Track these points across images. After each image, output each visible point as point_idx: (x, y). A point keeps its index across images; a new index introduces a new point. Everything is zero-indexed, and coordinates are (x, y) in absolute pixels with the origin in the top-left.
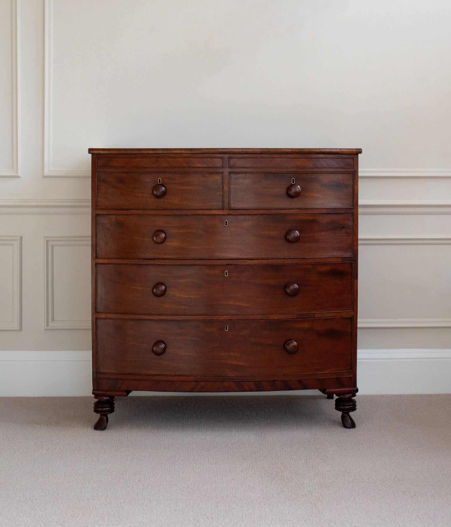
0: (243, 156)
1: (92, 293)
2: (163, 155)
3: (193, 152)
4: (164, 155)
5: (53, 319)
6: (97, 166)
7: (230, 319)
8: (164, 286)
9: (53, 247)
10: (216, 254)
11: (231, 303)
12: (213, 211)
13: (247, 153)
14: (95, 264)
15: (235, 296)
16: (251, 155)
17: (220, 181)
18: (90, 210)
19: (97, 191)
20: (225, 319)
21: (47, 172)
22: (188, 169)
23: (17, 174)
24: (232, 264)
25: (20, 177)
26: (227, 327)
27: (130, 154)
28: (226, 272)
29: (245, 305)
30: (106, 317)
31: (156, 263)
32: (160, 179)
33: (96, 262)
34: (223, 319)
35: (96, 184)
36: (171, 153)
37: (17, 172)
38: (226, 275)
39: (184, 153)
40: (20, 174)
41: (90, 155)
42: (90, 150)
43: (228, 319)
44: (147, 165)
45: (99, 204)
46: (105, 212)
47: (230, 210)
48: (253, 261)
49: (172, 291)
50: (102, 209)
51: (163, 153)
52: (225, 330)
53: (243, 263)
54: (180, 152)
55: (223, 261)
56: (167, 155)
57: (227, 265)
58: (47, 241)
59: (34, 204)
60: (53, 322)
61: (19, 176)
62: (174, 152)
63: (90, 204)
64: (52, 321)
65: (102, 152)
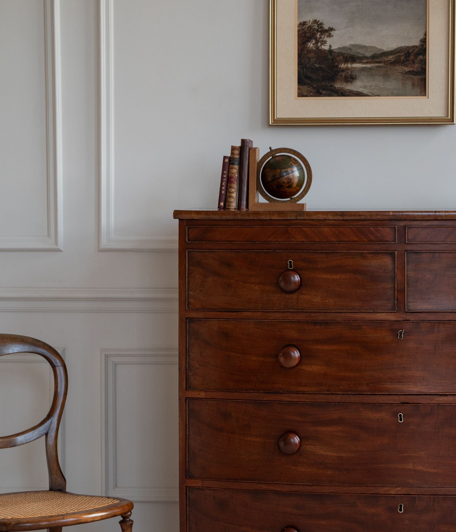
0: (429, 223)
1: (180, 445)
2: (295, 221)
3: (346, 218)
4: (297, 221)
5: (116, 484)
6: (188, 239)
7: (406, 493)
8: (297, 437)
9: (115, 365)
10: (383, 386)
11: (409, 467)
12: (379, 315)
13: (436, 219)
14: (184, 398)
15: (416, 455)
16: (442, 221)
17: (390, 267)
18: (176, 306)
19: (188, 280)
20: (399, 493)
21: (104, 243)
22: (337, 245)
23: (57, 245)
24: (410, 402)
25: (62, 251)
26: (402, 506)
27: (241, 220)
28: (400, 415)
29: (432, 470)
30: (203, 486)
31: (284, 398)
32: (290, 262)
33: (186, 397)
34: (394, 493)
35: (186, 268)
36: (310, 220)
37: (56, 243)
38: (401, 420)
39: (331, 219)
40: (61, 246)
41: (177, 221)
42: (177, 214)
43: (404, 494)
44: (269, 239)
45: (191, 300)
46: (201, 315)
47: (407, 313)
48: (445, 398)
49: (311, 445)
50: (197, 310)
51: (297, 220)
52: (398, 511)
53: (428, 402)
54: (325, 217)
55: (396, 397)
56: (304, 221)
57: (402, 403)
58: (107, 356)
59: (86, 295)
60: (115, 489)
61: (59, 249)
62: (314, 217)
63: (177, 296)
64: (113, 488)
65: (195, 217)
